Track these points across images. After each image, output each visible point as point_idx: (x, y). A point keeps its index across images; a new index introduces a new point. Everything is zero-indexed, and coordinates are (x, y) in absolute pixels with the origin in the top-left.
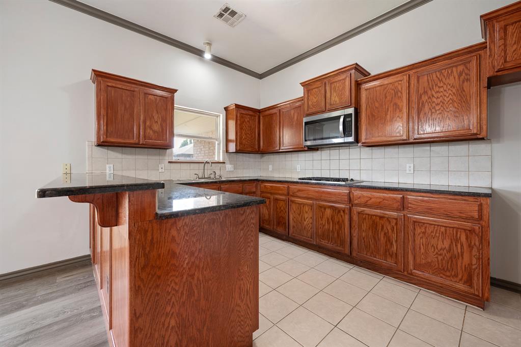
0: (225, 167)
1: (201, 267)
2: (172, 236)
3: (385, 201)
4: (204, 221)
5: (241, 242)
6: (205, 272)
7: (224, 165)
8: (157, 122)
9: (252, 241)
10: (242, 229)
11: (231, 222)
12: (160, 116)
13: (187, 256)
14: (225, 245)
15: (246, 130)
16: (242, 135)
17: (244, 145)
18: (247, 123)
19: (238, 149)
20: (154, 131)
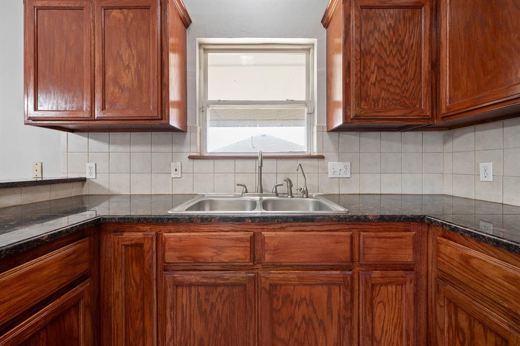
0: (327, 168)
7: (320, 163)
8: (128, 67)
12: (134, 53)
15: (384, 56)
16: (368, 72)
17: (376, 101)
18: (387, 33)
19: (357, 118)
20: (122, 89)
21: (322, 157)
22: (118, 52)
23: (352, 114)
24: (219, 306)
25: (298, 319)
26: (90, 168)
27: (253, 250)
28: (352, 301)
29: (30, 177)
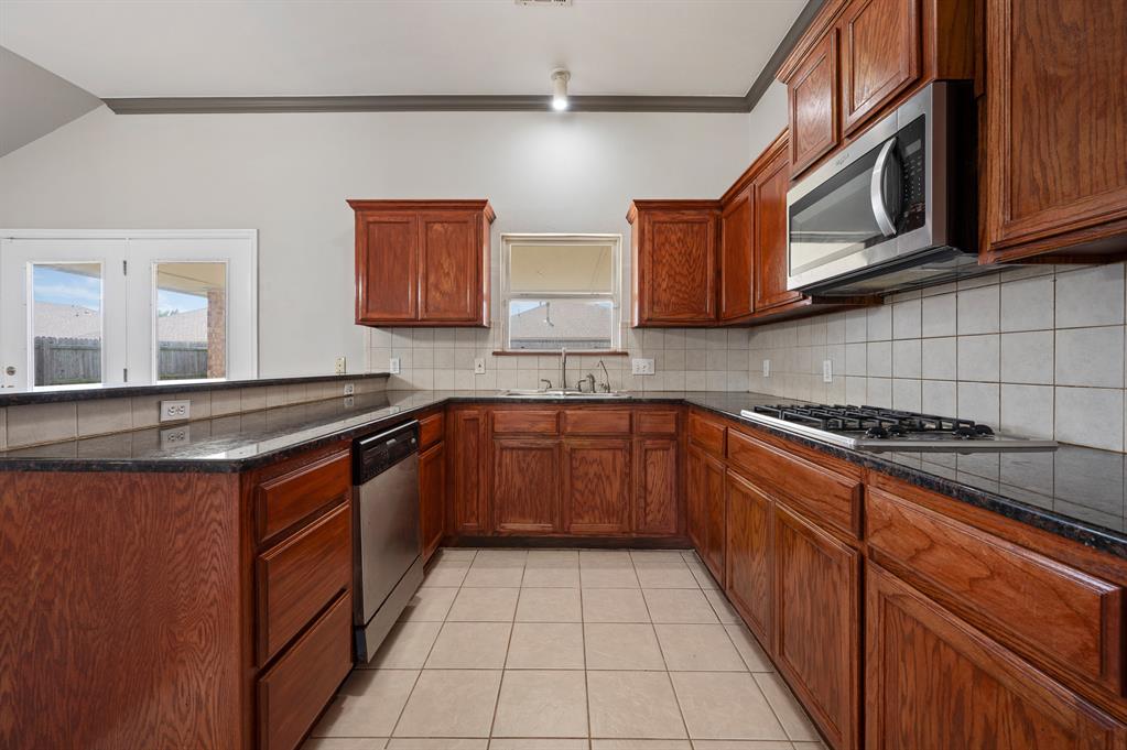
0: (631, 365)
1: (69, 590)
2: (7, 507)
3: (998, 584)
4: (75, 490)
5: (178, 564)
6: (77, 607)
7: (625, 359)
8: (448, 273)
9: (215, 569)
10: (182, 530)
11: (147, 506)
12: (454, 262)
13: (36, 558)
14: (132, 559)
15: (674, 265)
16: (660, 280)
17: (667, 306)
18: (677, 245)
19: (648, 320)
20: (443, 294)
21: (626, 354)
22: (439, 262)
23: (646, 316)
24: (533, 465)
25: (591, 475)
26: (394, 363)
27: (558, 423)
28: (631, 461)
29: (333, 372)
